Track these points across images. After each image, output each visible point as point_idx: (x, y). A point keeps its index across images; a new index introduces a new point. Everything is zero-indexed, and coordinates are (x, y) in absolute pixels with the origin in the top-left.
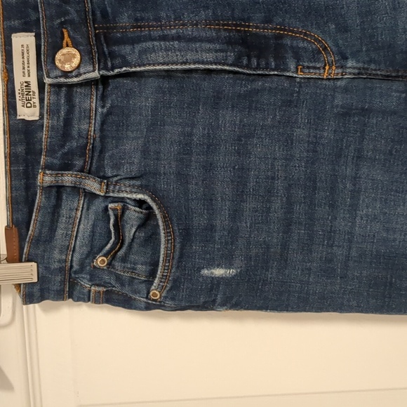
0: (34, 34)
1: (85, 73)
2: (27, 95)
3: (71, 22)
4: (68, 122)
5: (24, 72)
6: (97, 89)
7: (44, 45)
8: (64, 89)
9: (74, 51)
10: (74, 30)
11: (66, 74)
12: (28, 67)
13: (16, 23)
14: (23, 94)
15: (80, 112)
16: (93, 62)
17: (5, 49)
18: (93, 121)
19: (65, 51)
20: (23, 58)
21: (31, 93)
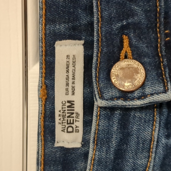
0: (82, 42)
1: (152, 94)
2: (68, 117)
3: (136, 26)
4: (120, 154)
5: (67, 90)
6: (161, 114)
7: (97, 56)
8: (118, 112)
9: (135, 64)
10: (139, 37)
11: (125, 95)
12: (73, 83)
13: (61, 27)
14: (64, 116)
15: (138, 143)
16: (163, 80)
17: (45, 60)
18: (153, 155)
19: (123, 63)
20: (68, 71)
21: (74, 115)
